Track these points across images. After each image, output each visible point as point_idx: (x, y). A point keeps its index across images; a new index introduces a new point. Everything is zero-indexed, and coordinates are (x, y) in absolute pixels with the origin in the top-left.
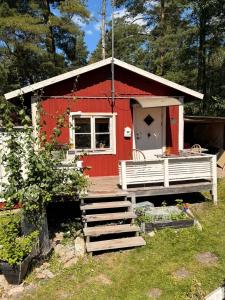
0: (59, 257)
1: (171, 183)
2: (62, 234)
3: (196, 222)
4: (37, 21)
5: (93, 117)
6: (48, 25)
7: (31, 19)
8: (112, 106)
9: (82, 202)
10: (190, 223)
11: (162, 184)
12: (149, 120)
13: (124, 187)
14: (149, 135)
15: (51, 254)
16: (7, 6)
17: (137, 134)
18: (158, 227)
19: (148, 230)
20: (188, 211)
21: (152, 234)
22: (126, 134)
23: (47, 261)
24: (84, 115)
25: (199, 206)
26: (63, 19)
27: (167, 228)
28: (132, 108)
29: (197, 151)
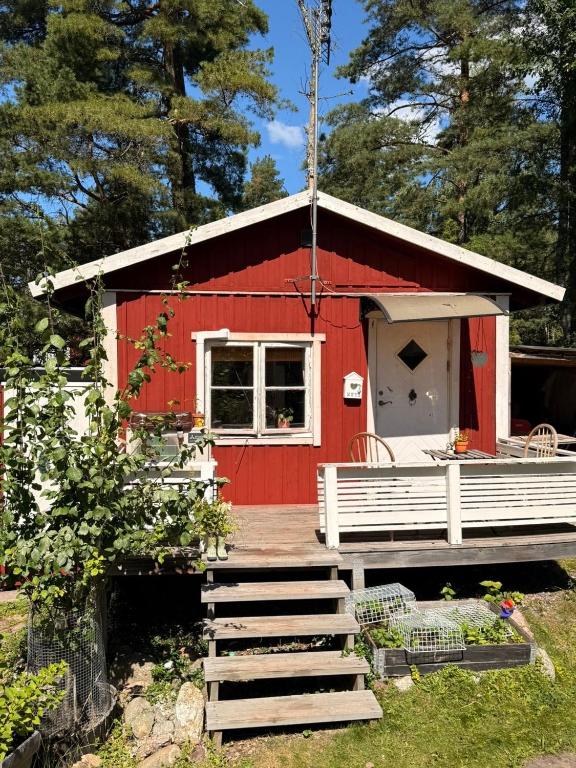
0: (131, 738)
1: (467, 533)
2: (149, 667)
3: (539, 652)
4: (144, 110)
5: (260, 345)
6: (171, 121)
7: (130, 107)
8: (313, 316)
9: (210, 577)
10: (519, 654)
11: (442, 534)
12: (412, 356)
13: (333, 540)
14: (413, 395)
15: (108, 727)
16: (72, 76)
17: (378, 393)
18: (423, 663)
19: (393, 671)
20: (517, 616)
21: (404, 683)
22: (349, 393)
23: (94, 750)
24: (236, 339)
25: (551, 601)
26: (207, 104)
27: (450, 668)
28: (365, 323)
29: (547, 442)
